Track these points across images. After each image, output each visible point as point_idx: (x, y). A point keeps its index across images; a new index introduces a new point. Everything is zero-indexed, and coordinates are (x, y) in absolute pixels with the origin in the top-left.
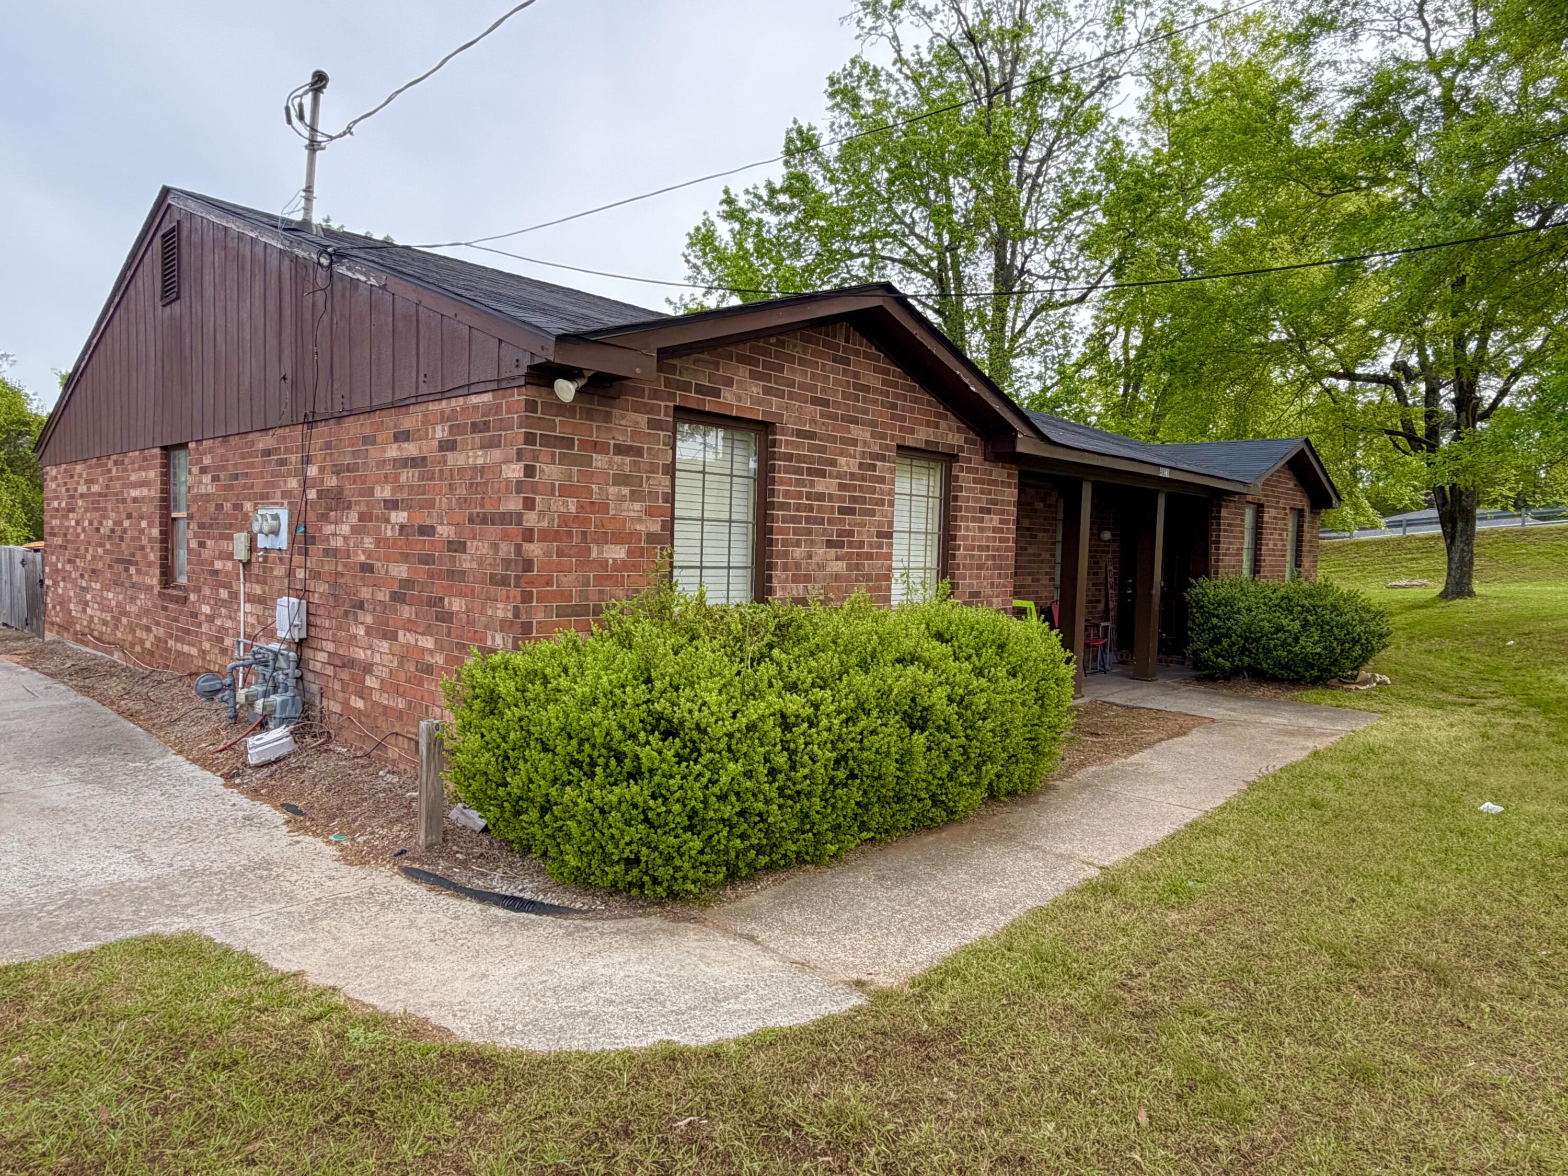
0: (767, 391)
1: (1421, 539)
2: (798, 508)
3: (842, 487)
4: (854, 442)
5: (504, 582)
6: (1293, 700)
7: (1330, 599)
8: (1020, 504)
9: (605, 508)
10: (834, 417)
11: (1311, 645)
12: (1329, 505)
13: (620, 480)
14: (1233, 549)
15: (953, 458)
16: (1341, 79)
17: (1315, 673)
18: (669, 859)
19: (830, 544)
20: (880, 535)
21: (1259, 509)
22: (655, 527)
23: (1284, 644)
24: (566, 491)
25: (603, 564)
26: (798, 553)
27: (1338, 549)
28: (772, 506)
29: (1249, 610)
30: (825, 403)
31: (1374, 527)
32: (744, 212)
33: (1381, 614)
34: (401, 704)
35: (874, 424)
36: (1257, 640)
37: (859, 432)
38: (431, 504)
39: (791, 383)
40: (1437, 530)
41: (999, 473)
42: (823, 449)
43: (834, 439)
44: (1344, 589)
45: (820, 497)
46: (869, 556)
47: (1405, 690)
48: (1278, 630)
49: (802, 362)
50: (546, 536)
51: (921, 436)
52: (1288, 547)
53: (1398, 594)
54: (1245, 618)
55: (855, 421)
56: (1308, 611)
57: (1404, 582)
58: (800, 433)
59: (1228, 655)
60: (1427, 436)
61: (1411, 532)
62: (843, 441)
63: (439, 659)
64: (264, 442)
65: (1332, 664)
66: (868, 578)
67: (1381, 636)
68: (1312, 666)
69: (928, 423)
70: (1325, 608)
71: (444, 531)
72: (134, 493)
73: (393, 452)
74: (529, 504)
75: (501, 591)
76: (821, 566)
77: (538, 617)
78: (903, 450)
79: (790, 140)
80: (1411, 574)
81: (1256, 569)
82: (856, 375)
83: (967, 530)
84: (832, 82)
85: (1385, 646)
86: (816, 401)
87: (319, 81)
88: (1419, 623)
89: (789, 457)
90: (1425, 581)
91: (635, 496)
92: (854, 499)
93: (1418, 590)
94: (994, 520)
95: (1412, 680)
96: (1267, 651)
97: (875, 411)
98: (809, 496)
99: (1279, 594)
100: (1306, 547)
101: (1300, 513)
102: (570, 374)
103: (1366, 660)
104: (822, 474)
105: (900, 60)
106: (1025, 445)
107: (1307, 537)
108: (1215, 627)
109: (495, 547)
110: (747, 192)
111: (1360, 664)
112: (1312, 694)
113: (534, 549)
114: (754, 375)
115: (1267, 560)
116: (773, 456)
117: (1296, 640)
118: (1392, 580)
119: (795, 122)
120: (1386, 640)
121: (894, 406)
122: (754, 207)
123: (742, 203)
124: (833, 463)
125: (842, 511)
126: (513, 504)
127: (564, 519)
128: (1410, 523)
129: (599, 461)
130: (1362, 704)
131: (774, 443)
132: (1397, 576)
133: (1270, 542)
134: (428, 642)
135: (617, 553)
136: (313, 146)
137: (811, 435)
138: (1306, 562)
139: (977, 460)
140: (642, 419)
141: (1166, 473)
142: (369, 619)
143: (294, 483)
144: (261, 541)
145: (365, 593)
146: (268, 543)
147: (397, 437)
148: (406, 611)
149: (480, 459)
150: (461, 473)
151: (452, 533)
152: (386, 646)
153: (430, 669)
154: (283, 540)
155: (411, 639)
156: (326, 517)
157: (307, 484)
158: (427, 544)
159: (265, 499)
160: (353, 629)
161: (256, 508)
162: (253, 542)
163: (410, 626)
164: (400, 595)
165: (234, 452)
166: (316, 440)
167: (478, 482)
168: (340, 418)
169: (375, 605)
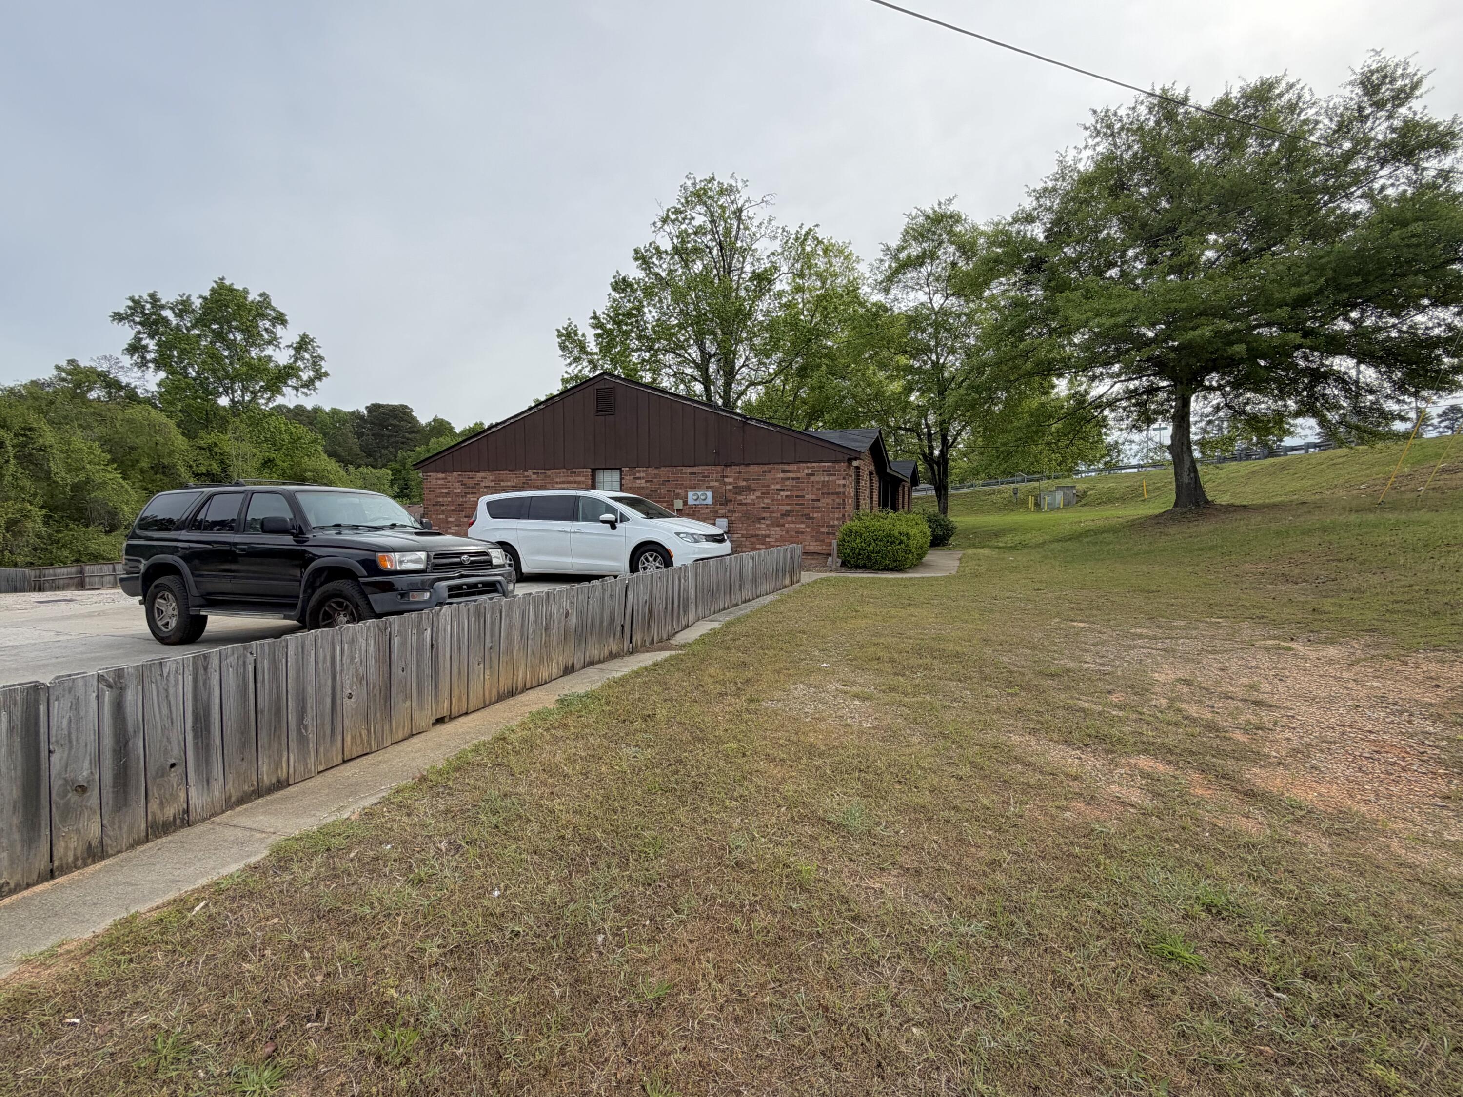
3: (865, 483)
5: (838, 508)
9: (850, 490)
10: (864, 464)
13: (851, 483)
17: (939, 541)
19: (864, 499)
24: (848, 487)
35: (867, 465)
37: (866, 468)
38: (803, 490)
41: (877, 478)
50: (847, 497)
63: (808, 530)
64: (688, 470)
69: (871, 464)
74: (846, 490)
75: (838, 510)
76: (863, 505)
83: (874, 496)
86: (863, 460)
94: (876, 492)
97: (868, 462)
102: (857, 459)
109: (834, 500)
113: (846, 500)
124: (864, 477)
126: (841, 490)
127: (848, 493)
142: (768, 522)
143: (716, 484)
144: (691, 502)
145: (765, 515)
146: (697, 503)
147: (783, 472)
148: (789, 519)
149: (827, 479)
150: (818, 482)
151: (814, 497)
152: (778, 529)
153: (803, 533)
154: (709, 501)
155: (793, 526)
156: (740, 494)
157: (725, 484)
158: (800, 500)
159: (693, 488)
160: (758, 525)
161: (687, 492)
162: (685, 503)
163: (792, 522)
164: (786, 514)
165: (665, 472)
166: (732, 471)
167: (826, 484)
168: (748, 465)
169: (771, 518)
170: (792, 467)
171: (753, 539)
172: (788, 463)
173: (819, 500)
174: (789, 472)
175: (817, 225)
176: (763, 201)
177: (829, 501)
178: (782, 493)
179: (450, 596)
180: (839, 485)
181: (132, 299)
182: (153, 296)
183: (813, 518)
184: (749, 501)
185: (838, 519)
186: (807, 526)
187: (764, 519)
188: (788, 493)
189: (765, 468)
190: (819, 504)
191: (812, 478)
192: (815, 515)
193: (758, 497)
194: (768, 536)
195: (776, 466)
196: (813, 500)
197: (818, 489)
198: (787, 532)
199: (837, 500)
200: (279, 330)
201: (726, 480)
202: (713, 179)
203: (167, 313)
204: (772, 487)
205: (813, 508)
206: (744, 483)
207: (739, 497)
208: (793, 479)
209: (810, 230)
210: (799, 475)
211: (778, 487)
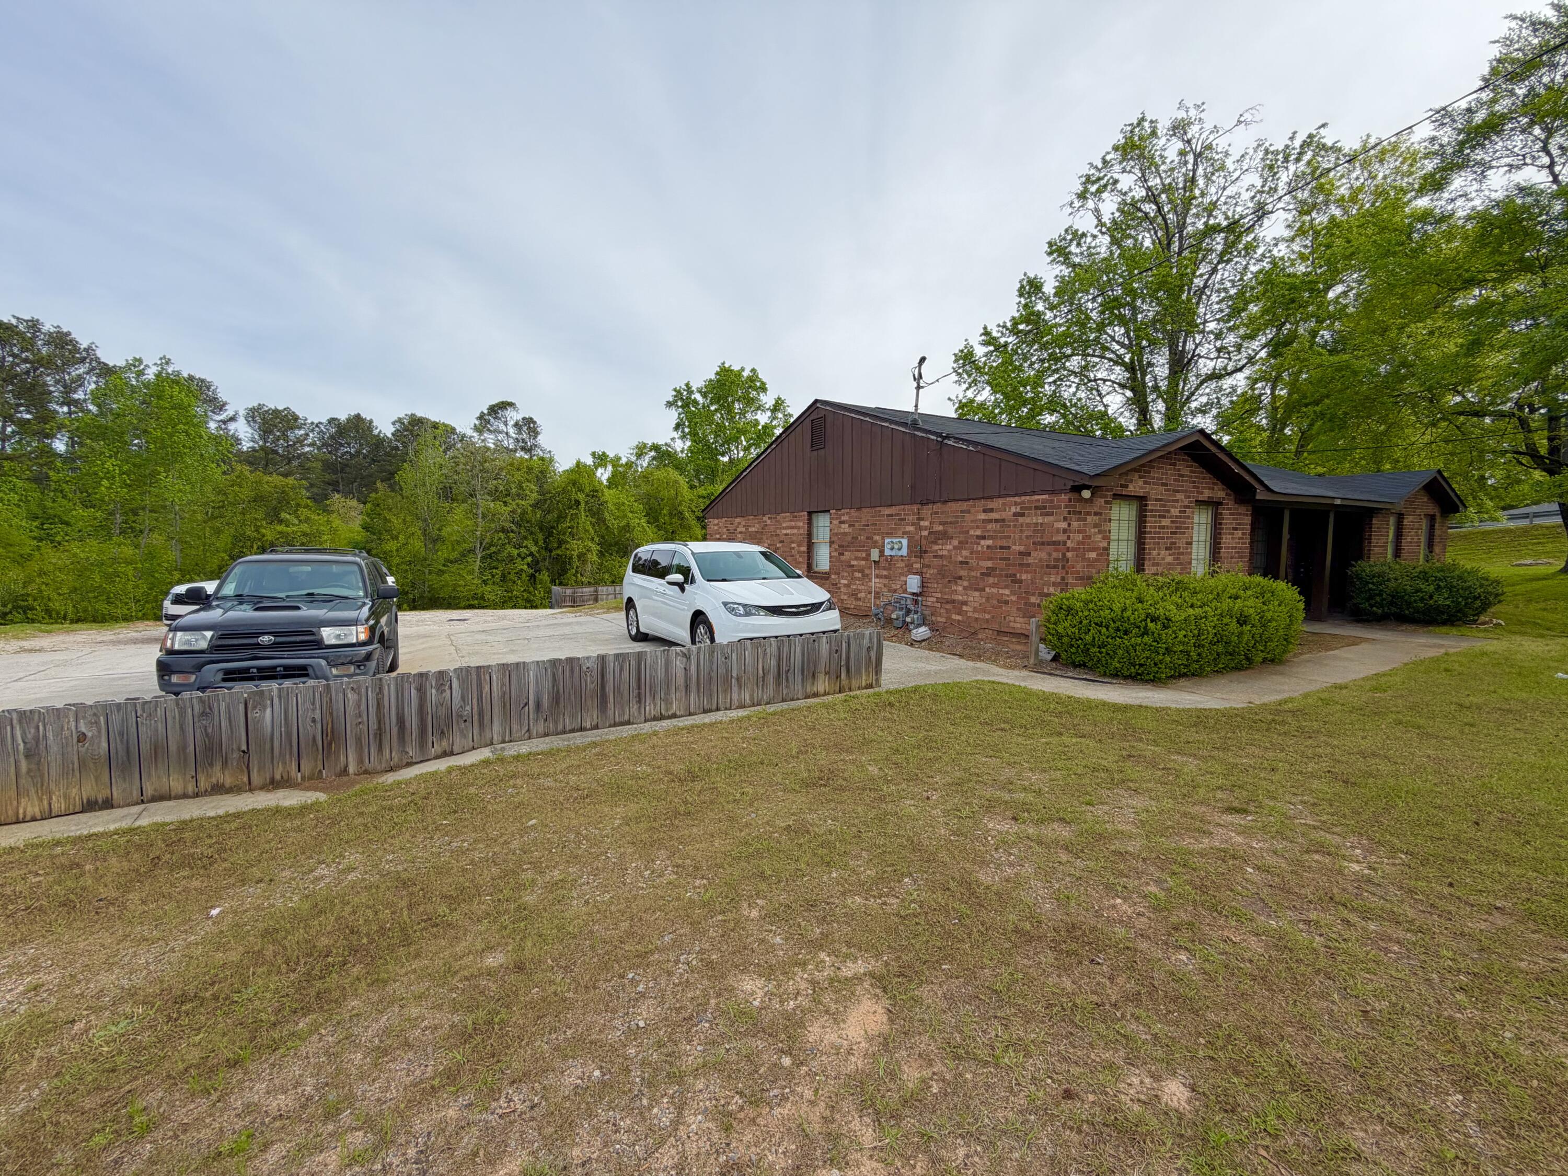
0: (1145, 483)
1: (1547, 528)
2: (1155, 533)
3: (1172, 522)
4: (1177, 501)
5: (1055, 567)
6: (1430, 632)
7: (1457, 572)
8: (1253, 524)
9: (1090, 537)
10: (1169, 490)
11: (1442, 600)
12: (1456, 510)
13: (1095, 526)
14: (1381, 542)
15: (1220, 504)
16: (1471, 204)
17: (1445, 617)
18: (1156, 664)
19: (1167, 549)
20: (1187, 543)
21: (1400, 517)
22: (1105, 545)
23: (1422, 599)
24: (1079, 532)
25: (1089, 560)
26: (1154, 553)
27: (1465, 537)
28: (1145, 533)
29: (1396, 579)
30: (1166, 485)
31: (1496, 520)
32: (995, 339)
33: (1498, 582)
34: (987, 616)
35: (1186, 491)
36: (1402, 597)
37: (1180, 496)
38: (1009, 537)
39: (1153, 478)
40: (1559, 520)
41: (1242, 509)
42: (1165, 506)
43: (1168, 501)
44: (1469, 567)
45: (1163, 527)
46: (1182, 554)
47: (1515, 628)
48: (1417, 591)
49: (1158, 468)
50: (1074, 549)
51: (1206, 494)
52: (1423, 539)
53: (1521, 571)
54: (1392, 584)
55: (1178, 491)
56: (1440, 580)
57: (1529, 562)
58: (1157, 500)
59: (1381, 606)
60: (1550, 453)
61: (1536, 521)
62: (1174, 501)
63: (1014, 598)
64: (887, 511)
65: (1459, 611)
66: (1181, 564)
67: (1497, 595)
68: (1443, 613)
69: (1209, 489)
70: (1453, 578)
71: (1017, 548)
72: (784, 532)
73: (982, 516)
74: (1069, 537)
75: (1055, 571)
76: (1163, 559)
77: (1070, 581)
78: (1199, 503)
79: (1022, 287)
80: (1538, 555)
81: (1397, 554)
82: (1179, 470)
83: (1227, 540)
84: (1050, 244)
85: (1500, 602)
86: (1163, 484)
87: (923, 360)
88: (1537, 590)
89: (1152, 511)
90: (1551, 560)
91: (1100, 532)
92: (1177, 528)
93: (1542, 567)
94: (1239, 534)
95: (1522, 624)
96: (1409, 604)
97: (1187, 486)
98: (1160, 527)
99: (1418, 570)
100: (1437, 540)
101: (1432, 518)
102: (1087, 487)
103: (1485, 610)
104: (1164, 517)
105: (1100, 224)
106: (1261, 495)
107: (1437, 532)
108: (1370, 589)
109: (1050, 555)
110: (999, 326)
111: (1480, 613)
112: (1444, 629)
113: (1069, 555)
114: (1140, 477)
115: (1406, 549)
116: (1145, 511)
117: (1431, 597)
118: (1517, 559)
119: (1025, 274)
120: (1502, 598)
121: (1194, 482)
122: (1003, 335)
123: (995, 334)
124: (1169, 511)
125: (1172, 533)
126: (1061, 538)
127: (1079, 543)
128: (1536, 515)
129: (1089, 519)
130: (1481, 635)
131: (1146, 505)
132: (1521, 557)
133: (1409, 537)
134: (1007, 592)
135: (1093, 555)
136: (919, 388)
137: (1160, 500)
138: (1437, 549)
139: (1231, 504)
140: (1102, 500)
141: (1338, 502)
142: (966, 583)
143: (912, 528)
144: (887, 552)
145: (963, 573)
146: (893, 553)
147: (985, 511)
148: (991, 580)
149: (1040, 520)
150: (1028, 525)
151: (1022, 549)
152: (977, 594)
153: (1007, 602)
154: (904, 552)
155: (994, 590)
156: (935, 543)
157: (921, 529)
158: (1005, 553)
159: (890, 534)
160: (954, 588)
161: (883, 539)
162: (882, 553)
163: (993, 585)
164: (987, 573)
165: (866, 515)
166: (927, 510)
167: (1039, 529)
168: (945, 502)
169: (970, 578)
170: (996, 503)
171: (949, 606)
172: (991, 498)
173: (1029, 554)
174: (992, 510)
175: (1324, 126)
176: (1239, 122)
177: (1043, 555)
178: (983, 542)
179: (224, 680)
180: (1058, 530)
181: (675, 390)
182: (687, 385)
183: (1020, 581)
184: (945, 553)
185: (1055, 584)
186: (1013, 593)
187: (960, 578)
188: (990, 542)
189: (964, 505)
190: (1030, 560)
191: (1021, 519)
192: (1024, 577)
193: (955, 548)
194: (965, 603)
195: (977, 503)
196: (1021, 553)
197: (1027, 537)
198: (988, 599)
199: (1055, 555)
200: (762, 397)
201: (922, 523)
202: (1143, 119)
203: (698, 397)
204: (972, 533)
205: (1021, 565)
206: (941, 528)
207: (936, 547)
208: (997, 521)
209: (1311, 136)
210: (1004, 515)
211: (978, 533)
